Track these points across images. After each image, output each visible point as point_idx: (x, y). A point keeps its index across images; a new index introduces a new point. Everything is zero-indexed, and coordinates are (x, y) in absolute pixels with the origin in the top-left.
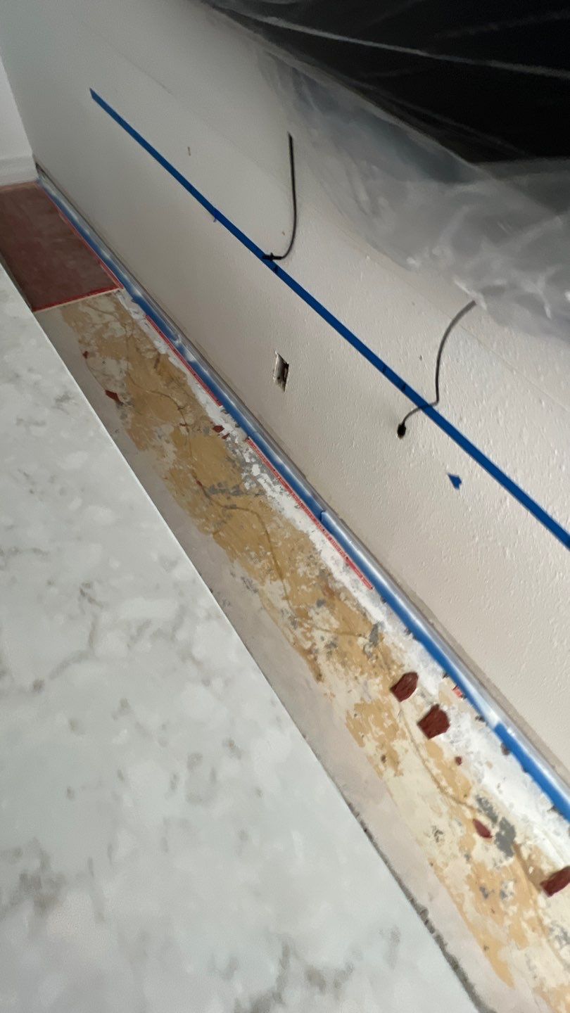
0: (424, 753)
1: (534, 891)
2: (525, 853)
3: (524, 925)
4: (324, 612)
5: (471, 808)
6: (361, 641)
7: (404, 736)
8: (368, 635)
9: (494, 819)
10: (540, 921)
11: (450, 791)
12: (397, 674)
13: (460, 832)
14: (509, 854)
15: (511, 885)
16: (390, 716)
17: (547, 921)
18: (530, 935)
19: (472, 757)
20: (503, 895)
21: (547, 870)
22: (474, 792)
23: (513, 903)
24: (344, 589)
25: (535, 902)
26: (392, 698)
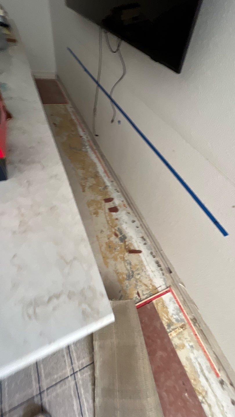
0: (107, 215)
1: (125, 251)
2: (127, 243)
3: (118, 257)
4: (93, 179)
5: (115, 230)
6: (100, 188)
7: (102, 210)
8: (103, 187)
9: (121, 233)
10: (124, 258)
11: (111, 224)
12: (107, 197)
13: (109, 233)
14: (122, 242)
15: (119, 248)
16: (101, 205)
17: (126, 259)
18: (119, 259)
19: (122, 220)
20: (115, 249)
21: (132, 248)
22: (118, 227)
23: (118, 252)
24: (101, 176)
25: (125, 254)
26: (103, 202)
